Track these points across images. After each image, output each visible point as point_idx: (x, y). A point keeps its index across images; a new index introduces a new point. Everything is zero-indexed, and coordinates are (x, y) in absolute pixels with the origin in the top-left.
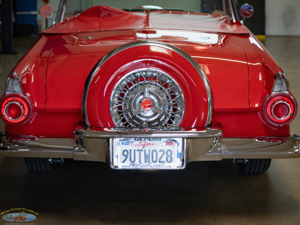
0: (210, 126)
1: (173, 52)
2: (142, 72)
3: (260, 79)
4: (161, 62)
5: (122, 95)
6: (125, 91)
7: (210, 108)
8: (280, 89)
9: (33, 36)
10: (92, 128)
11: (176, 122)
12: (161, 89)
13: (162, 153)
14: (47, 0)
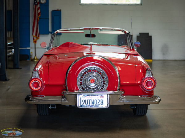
0: (119, 90)
1: (103, 60)
2: (90, 67)
3: (141, 72)
4: (98, 64)
5: (82, 77)
6: (83, 76)
7: (119, 84)
8: (148, 75)
9: (28, 60)
10: (69, 91)
11: (105, 88)
12: (98, 75)
13: (99, 101)
14: (35, 42)
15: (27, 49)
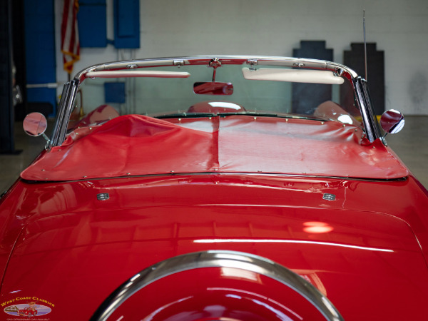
14: (70, 68)
15: (47, 88)
